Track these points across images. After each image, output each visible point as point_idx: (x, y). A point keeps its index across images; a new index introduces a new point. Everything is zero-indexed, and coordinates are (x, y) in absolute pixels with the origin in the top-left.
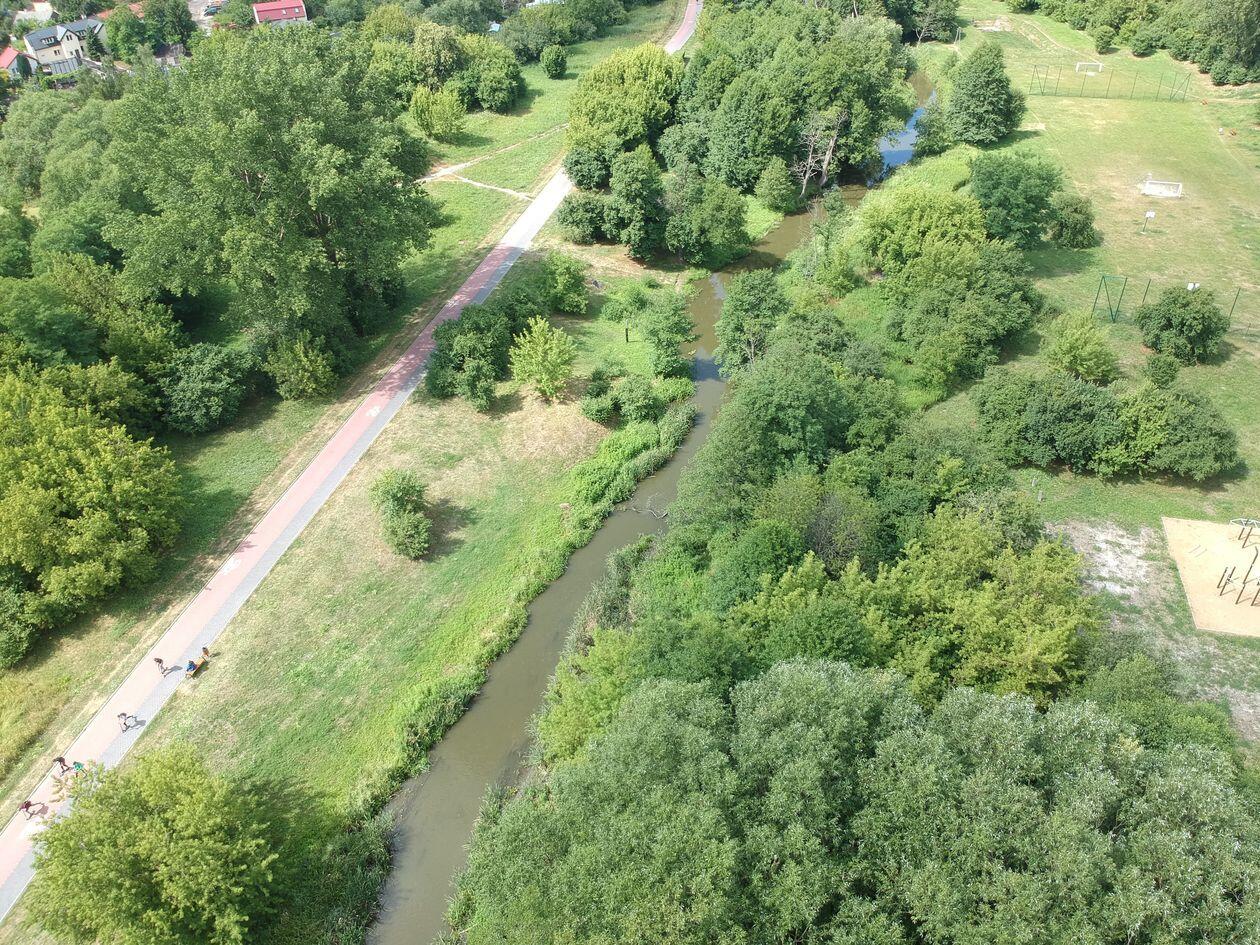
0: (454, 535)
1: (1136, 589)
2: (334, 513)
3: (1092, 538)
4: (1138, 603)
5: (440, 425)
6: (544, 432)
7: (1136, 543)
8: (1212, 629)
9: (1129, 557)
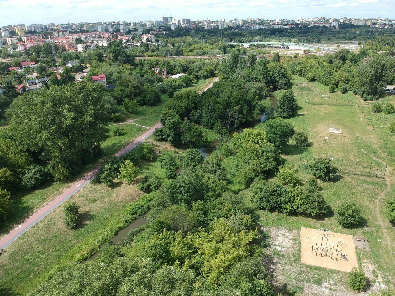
0: (86, 222)
1: (285, 249)
2: (54, 214)
3: (277, 232)
4: (284, 253)
5: (95, 190)
6: (124, 193)
7: (290, 235)
8: (305, 263)
9: (287, 239)
